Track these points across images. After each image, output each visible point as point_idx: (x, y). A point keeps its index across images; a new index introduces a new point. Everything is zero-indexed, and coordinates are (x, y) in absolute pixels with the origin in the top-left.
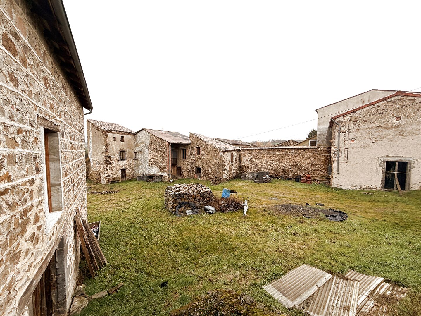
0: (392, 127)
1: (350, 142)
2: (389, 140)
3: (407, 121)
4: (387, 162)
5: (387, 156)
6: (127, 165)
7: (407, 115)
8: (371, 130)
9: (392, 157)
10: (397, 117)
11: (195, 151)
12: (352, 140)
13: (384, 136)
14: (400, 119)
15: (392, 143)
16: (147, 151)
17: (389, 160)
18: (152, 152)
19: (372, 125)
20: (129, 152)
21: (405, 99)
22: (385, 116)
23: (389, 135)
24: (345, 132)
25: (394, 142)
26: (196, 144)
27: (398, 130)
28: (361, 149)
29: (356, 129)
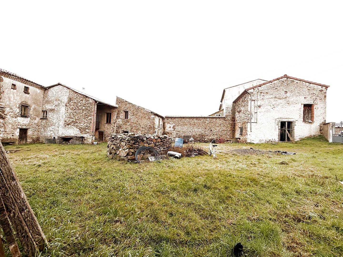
0: (283, 98)
1: (258, 108)
2: (282, 107)
3: (290, 94)
4: (281, 122)
5: (281, 118)
6: (31, 124)
7: (290, 90)
8: (271, 100)
9: (283, 118)
10: (285, 92)
11: (122, 115)
12: (259, 107)
13: (279, 104)
14: (287, 93)
15: (283, 109)
16: (63, 109)
17: (282, 121)
18: (70, 111)
19: (271, 96)
20: (34, 109)
21: (289, 80)
22: (279, 90)
23: (281, 104)
24: (255, 101)
25: (285, 108)
26: (123, 108)
27: (286, 100)
28: (265, 113)
29: (261, 99)
